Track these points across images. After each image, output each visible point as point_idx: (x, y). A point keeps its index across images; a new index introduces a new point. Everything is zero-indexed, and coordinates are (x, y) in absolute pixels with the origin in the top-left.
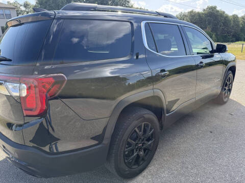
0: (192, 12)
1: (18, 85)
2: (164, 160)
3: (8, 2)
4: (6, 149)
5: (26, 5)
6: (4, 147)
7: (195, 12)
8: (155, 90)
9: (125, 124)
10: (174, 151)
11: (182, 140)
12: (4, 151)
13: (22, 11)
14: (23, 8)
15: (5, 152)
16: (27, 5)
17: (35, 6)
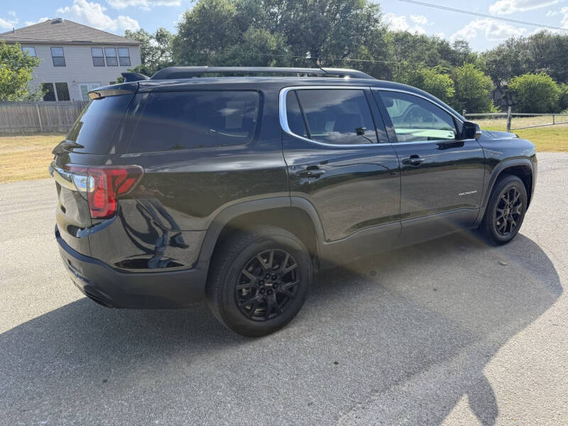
0: (541, 36)
1: (86, 178)
2: (320, 321)
3: (127, 32)
4: (72, 266)
5: (160, 37)
6: (70, 262)
7: (549, 36)
8: (293, 198)
9: (238, 247)
10: (345, 311)
11: (370, 297)
12: (70, 268)
13: (151, 49)
14: (154, 43)
15: (72, 270)
16: (161, 35)
17: (177, 39)
